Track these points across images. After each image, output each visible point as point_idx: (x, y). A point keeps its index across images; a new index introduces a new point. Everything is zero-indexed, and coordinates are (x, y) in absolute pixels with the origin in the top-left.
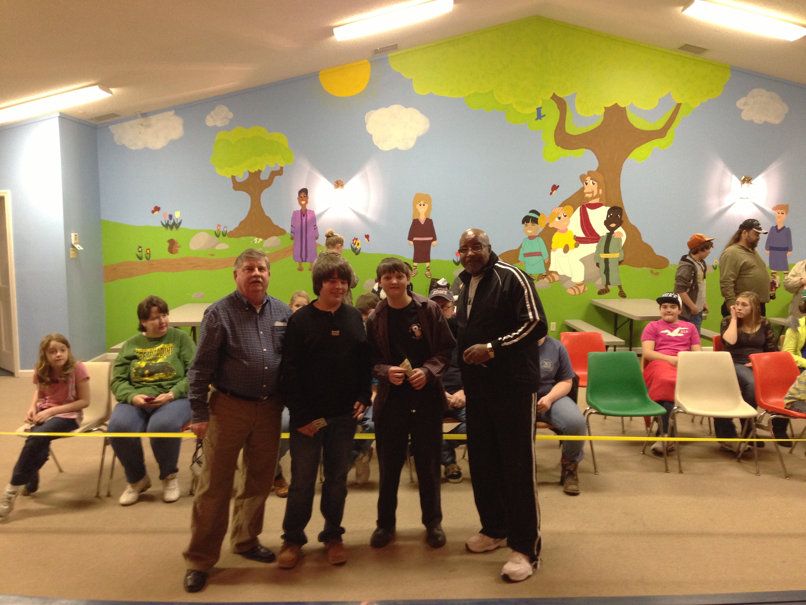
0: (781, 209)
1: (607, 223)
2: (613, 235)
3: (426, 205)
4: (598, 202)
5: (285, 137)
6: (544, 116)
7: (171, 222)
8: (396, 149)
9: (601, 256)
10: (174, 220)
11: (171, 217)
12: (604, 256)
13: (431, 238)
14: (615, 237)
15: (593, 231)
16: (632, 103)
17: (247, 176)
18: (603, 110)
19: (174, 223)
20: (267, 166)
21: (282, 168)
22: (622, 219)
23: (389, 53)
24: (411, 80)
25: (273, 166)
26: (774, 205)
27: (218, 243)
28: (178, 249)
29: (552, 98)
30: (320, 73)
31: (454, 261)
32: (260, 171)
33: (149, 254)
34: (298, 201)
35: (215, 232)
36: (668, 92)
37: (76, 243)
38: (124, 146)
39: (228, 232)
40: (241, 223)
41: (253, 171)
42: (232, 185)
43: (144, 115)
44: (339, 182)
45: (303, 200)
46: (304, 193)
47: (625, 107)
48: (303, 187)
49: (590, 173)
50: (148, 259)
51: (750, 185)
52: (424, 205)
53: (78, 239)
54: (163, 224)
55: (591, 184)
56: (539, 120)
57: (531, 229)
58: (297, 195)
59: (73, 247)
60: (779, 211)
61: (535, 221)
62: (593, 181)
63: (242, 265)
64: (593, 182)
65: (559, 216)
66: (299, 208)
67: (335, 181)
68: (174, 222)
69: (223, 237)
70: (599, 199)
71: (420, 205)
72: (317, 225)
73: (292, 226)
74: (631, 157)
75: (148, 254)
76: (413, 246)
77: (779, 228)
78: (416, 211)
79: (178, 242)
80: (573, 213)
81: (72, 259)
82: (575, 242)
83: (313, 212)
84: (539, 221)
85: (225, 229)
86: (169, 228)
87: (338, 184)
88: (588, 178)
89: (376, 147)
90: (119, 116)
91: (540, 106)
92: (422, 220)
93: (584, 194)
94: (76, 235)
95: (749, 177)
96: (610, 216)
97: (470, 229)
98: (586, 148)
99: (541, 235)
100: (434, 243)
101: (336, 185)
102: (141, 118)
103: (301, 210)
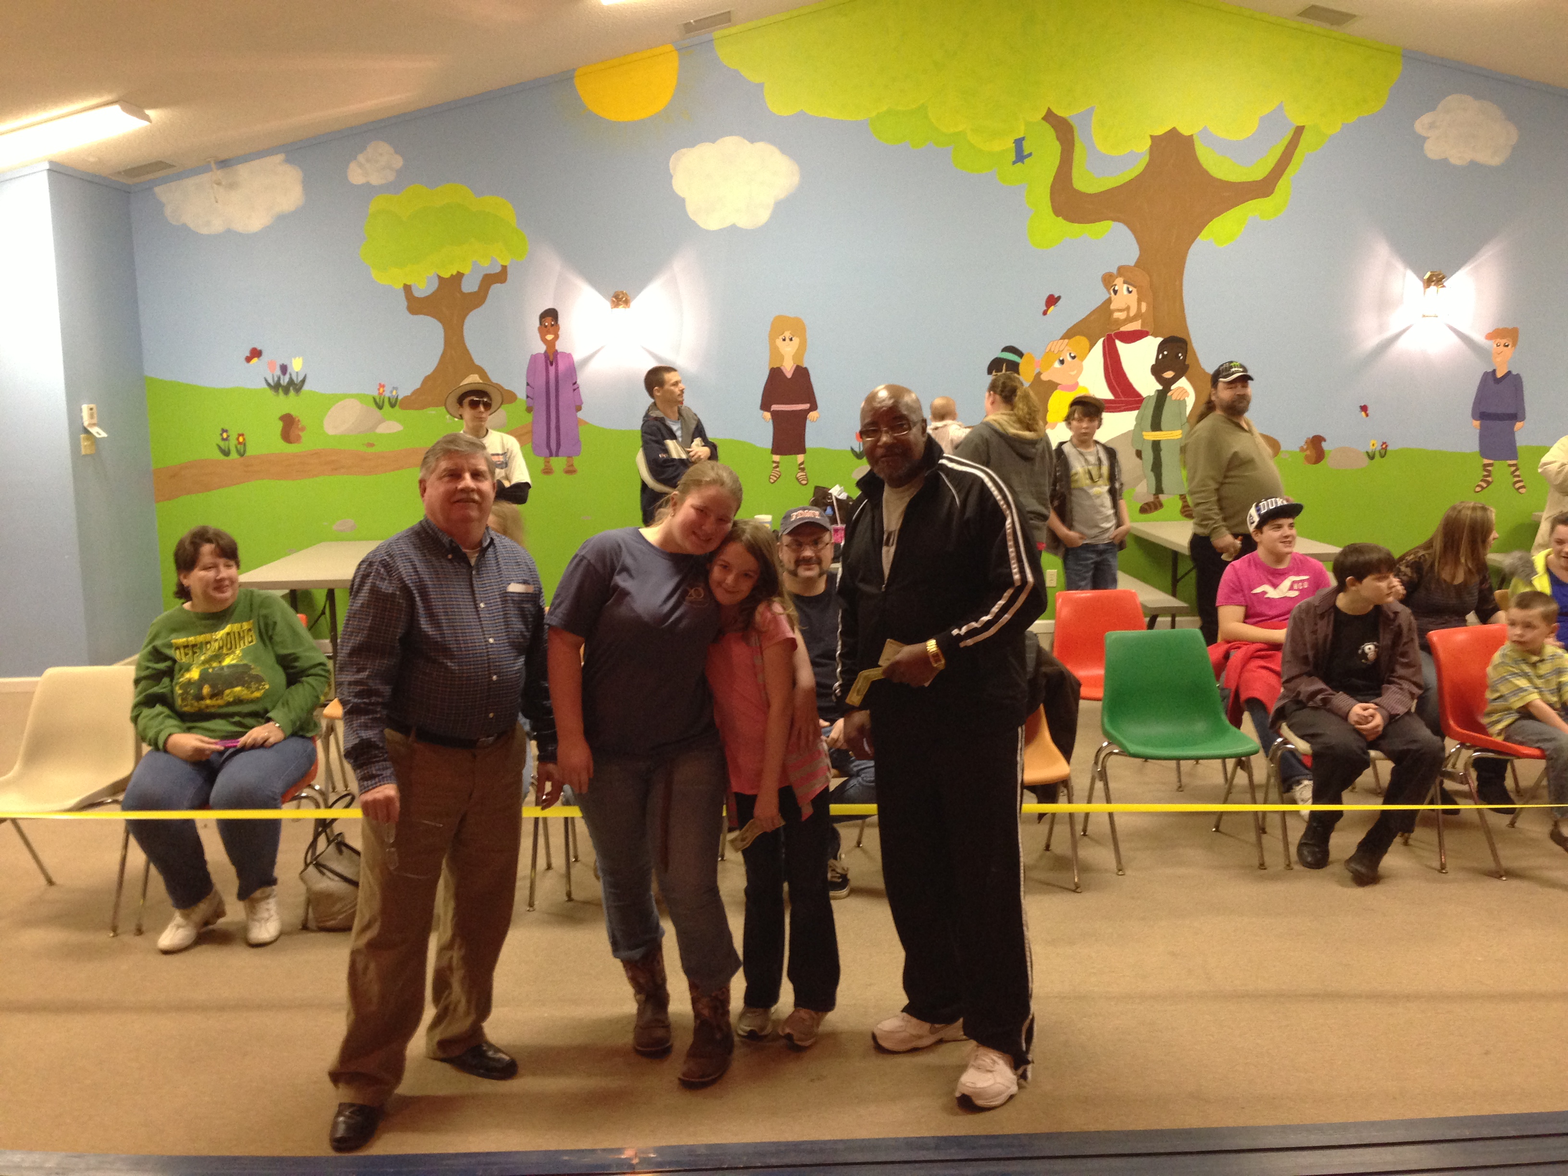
0: (1503, 337)
1: (1157, 371)
2: (1169, 394)
3: (796, 340)
4: (1139, 328)
5: (510, 206)
6: (1030, 155)
7: (285, 380)
8: (733, 229)
9: (1145, 437)
10: (290, 375)
11: (284, 369)
12: (1151, 436)
13: (806, 406)
14: (1174, 398)
15: (1130, 386)
16: (1205, 128)
17: (435, 285)
18: (1149, 142)
19: (291, 382)
20: (475, 263)
21: (504, 268)
22: (1187, 363)
23: (714, 31)
24: (761, 86)
25: (486, 265)
26: (1489, 329)
27: (382, 421)
28: (302, 434)
29: (1045, 118)
30: (577, 73)
31: (852, 449)
32: (460, 276)
33: (244, 444)
34: (538, 335)
35: (375, 399)
36: (1276, 103)
37: (94, 425)
38: (185, 227)
39: (400, 398)
40: (427, 379)
41: (446, 275)
42: (404, 303)
43: (224, 164)
44: (619, 295)
45: (549, 333)
46: (550, 317)
47: (1192, 136)
48: (549, 305)
49: (1122, 271)
50: (242, 454)
51: (1441, 290)
52: (791, 340)
53: (95, 416)
54: (269, 384)
55: (1125, 292)
56: (1019, 164)
58: (537, 323)
59: (86, 431)
60: (1498, 340)
61: (1014, 367)
62: (1129, 286)
63: (437, 466)
64: (1128, 289)
65: (1061, 359)
66: (541, 348)
67: (612, 293)
68: (291, 379)
69: (390, 408)
70: (1140, 321)
71: (784, 340)
72: (579, 382)
73: (528, 384)
74: (1204, 236)
75: (240, 443)
76: (771, 422)
77: (1499, 375)
78: (775, 352)
79: (301, 418)
80: (1090, 350)
81: (86, 456)
83: (569, 356)
84: (1021, 368)
85: (394, 393)
86: (280, 390)
87: (620, 299)
88: (1119, 282)
89: (693, 225)
90: (171, 166)
91: (1021, 136)
92: (789, 369)
93: (1111, 312)
94: (91, 409)
95: (1439, 275)
96: (1164, 356)
97: (883, 386)
98: (1114, 220)
100: (812, 415)
101: (613, 301)
102: (218, 169)
103: (546, 352)
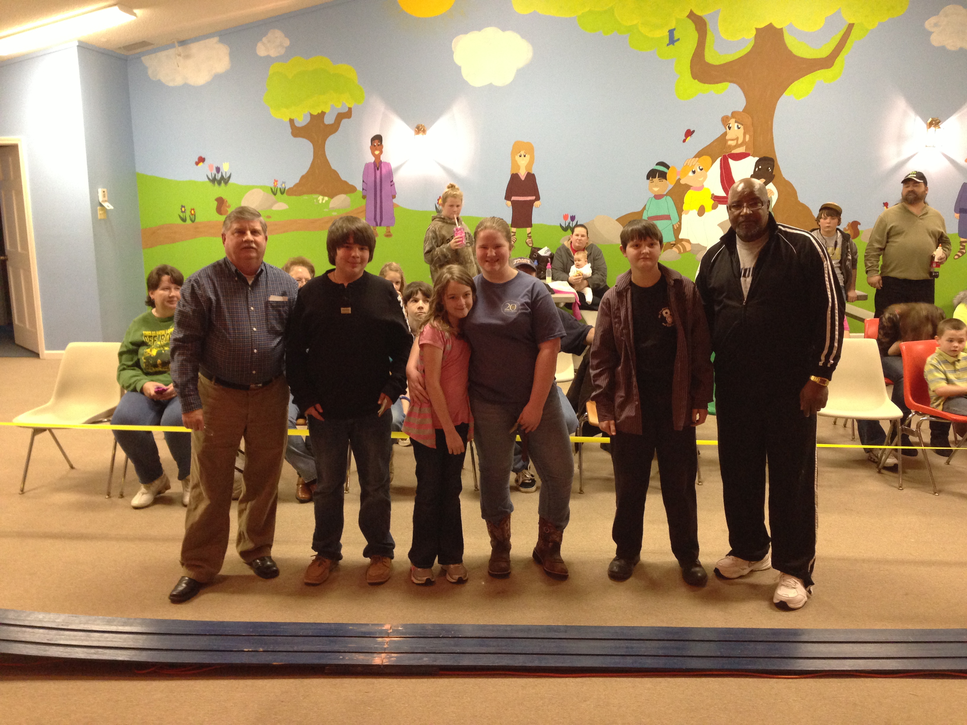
3: (528, 156)
4: (744, 151)
5: (353, 70)
7: (219, 177)
8: (491, 87)
10: (222, 173)
11: (218, 170)
13: (533, 198)
16: (791, 24)
17: (308, 119)
18: (754, 32)
19: (222, 178)
20: (332, 106)
21: (350, 109)
22: (774, 173)
25: (340, 107)
27: (276, 202)
28: (228, 209)
29: (689, 17)
31: (561, 225)
32: (323, 113)
33: (194, 215)
34: (370, 151)
35: (272, 189)
36: (836, 9)
37: (106, 201)
38: (160, 82)
39: (286, 189)
40: (303, 177)
41: (315, 113)
42: (289, 130)
43: (183, 43)
44: (419, 127)
45: (376, 150)
46: (377, 140)
47: (782, 29)
48: (377, 133)
49: (734, 114)
50: (193, 221)
51: (937, 129)
52: (525, 156)
53: (106, 196)
54: (209, 179)
55: (736, 128)
56: (671, 46)
57: (658, 186)
58: (369, 144)
59: (101, 205)
61: (663, 175)
62: (739, 124)
64: (738, 126)
65: (693, 170)
66: (372, 159)
67: (416, 125)
68: (222, 176)
69: (281, 195)
70: (744, 147)
71: (520, 156)
72: (394, 181)
73: (363, 181)
74: (787, 93)
75: (192, 214)
76: (511, 207)
78: (514, 163)
80: (712, 165)
81: (101, 220)
82: (713, 202)
83: (388, 165)
84: (668, 176)
85: (283, 185)
86: (216, 183)
87: (420, 129)
88: (732, 122)
89: (465, 83)
90: (152, 44)
91: (673, 28)
92: (523, 175)
93: (726, 141)
94: (104, 192)
95: (937, 120)
96: (759, 169)
98: (731, 82)
99: (669, 194)
100: (536, 203)
101: (416, 131)
102: (179, 46)
103: (374, 161)
